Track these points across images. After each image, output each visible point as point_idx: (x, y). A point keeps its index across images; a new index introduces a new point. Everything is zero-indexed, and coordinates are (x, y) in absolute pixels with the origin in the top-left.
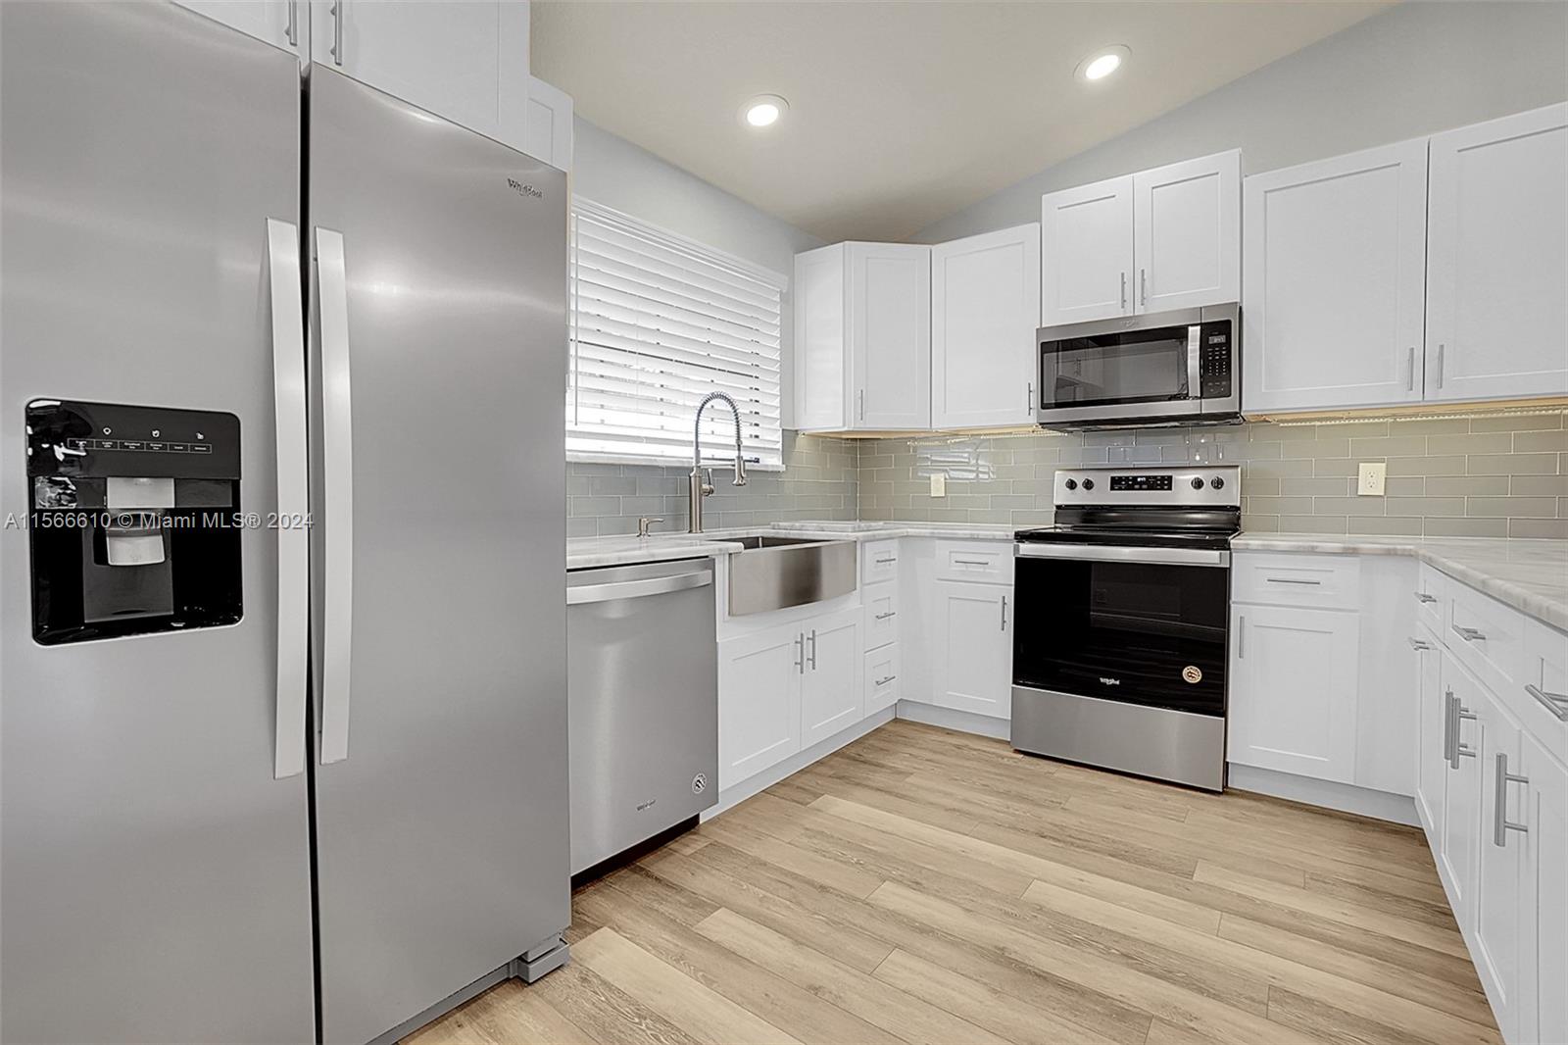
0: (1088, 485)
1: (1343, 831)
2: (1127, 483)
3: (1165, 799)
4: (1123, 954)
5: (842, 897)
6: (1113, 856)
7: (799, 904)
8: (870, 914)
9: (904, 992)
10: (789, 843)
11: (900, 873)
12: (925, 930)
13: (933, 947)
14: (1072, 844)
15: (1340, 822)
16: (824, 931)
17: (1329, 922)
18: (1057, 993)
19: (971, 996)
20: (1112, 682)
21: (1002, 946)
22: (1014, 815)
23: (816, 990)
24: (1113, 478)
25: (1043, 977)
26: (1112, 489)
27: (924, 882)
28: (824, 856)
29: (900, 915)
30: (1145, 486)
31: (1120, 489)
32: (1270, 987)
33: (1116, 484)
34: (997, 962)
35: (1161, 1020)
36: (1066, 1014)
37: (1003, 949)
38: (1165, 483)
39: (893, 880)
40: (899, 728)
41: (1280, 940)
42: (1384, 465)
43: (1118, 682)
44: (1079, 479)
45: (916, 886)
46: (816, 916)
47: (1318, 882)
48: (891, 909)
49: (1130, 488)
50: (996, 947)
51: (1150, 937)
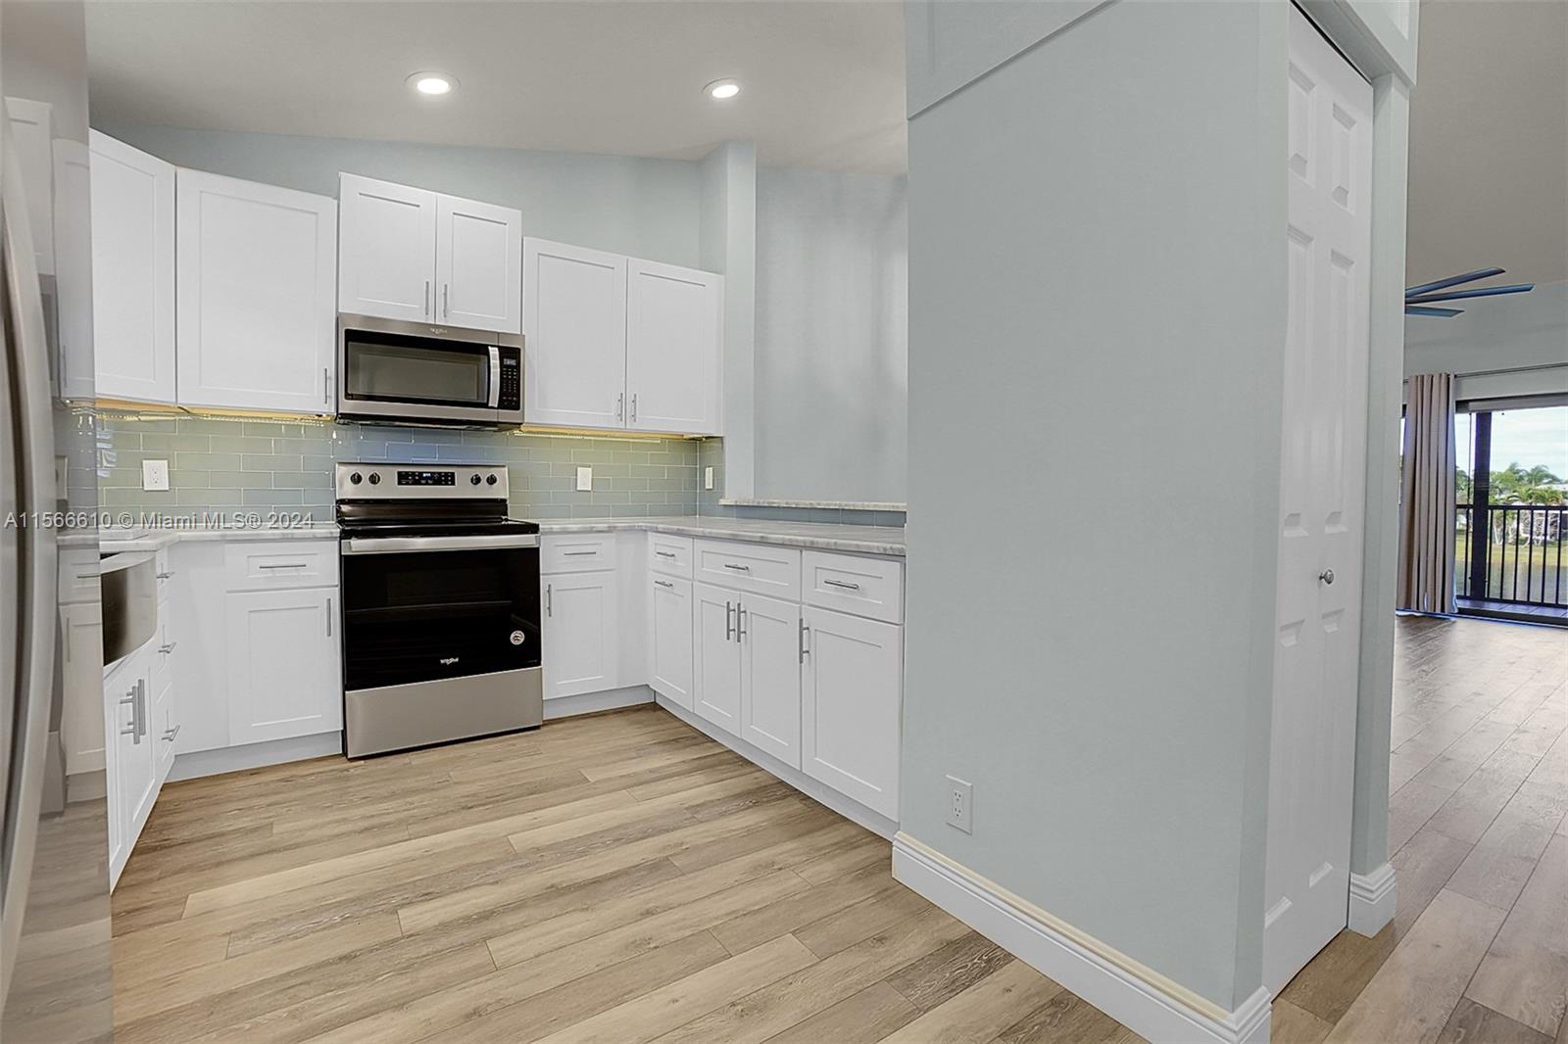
0: (374, 479)
1: (617, 722)
2: (414, 478)
3: (514, 745)
4: (614, 841)
5: (377, 950)
6: (532, 794)
7: (346, 985)
8: (424, 940)
9: (536, 956)
10: (226, 959)
11: (400, 898)
12: (486, 916)
13: (511, 920)
14: (497, 801)
15: (611, 716)
16: (408, 980)
17: (669, 766)
18: (614, 883)
19: (577, 923)
20: (452, 660)
21: (549, 885)
22: (426, 806)
23: (476, 1012)
24: (399, 473)
25: (596, 882)
26: (400, 483)
27: (431, 890)
28: (297, 938)
29: (451, 922)
30: (430, 482)
31: (407, 484)
32: (687, 809)
33: (403, 478)
34: (561, 895)
35: (671, 856)
36: (634, 888)
37: (552, 886)
38: (447, 479)
39: (402, 906)
40: (175, 795)
41: (662, 786)
42: (590, 469)
43: (457, 660)
44: (365, 473)
45: (428, 896)
46: (380, 979)
47: (640, 752)
48: (437, 924)
49: (417, 483)
50: (547, 888)
51: (615, 823)
